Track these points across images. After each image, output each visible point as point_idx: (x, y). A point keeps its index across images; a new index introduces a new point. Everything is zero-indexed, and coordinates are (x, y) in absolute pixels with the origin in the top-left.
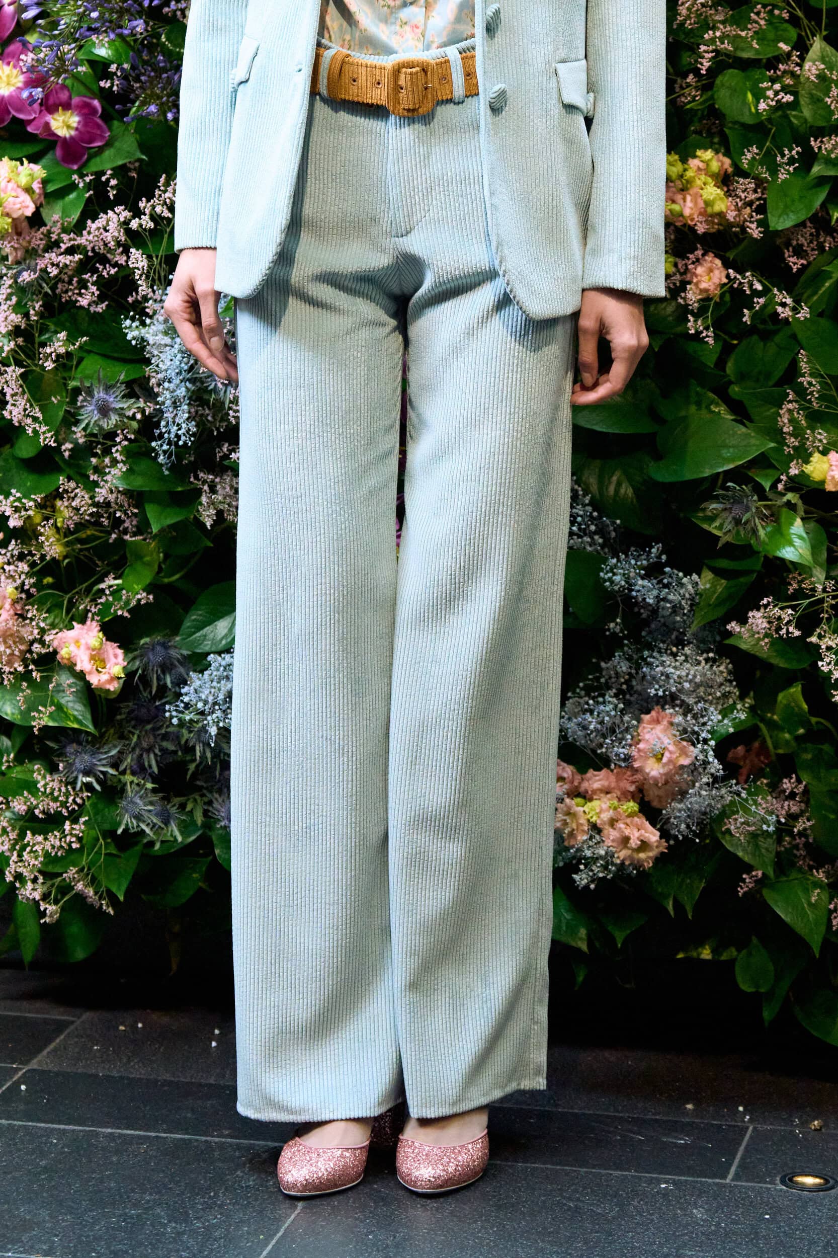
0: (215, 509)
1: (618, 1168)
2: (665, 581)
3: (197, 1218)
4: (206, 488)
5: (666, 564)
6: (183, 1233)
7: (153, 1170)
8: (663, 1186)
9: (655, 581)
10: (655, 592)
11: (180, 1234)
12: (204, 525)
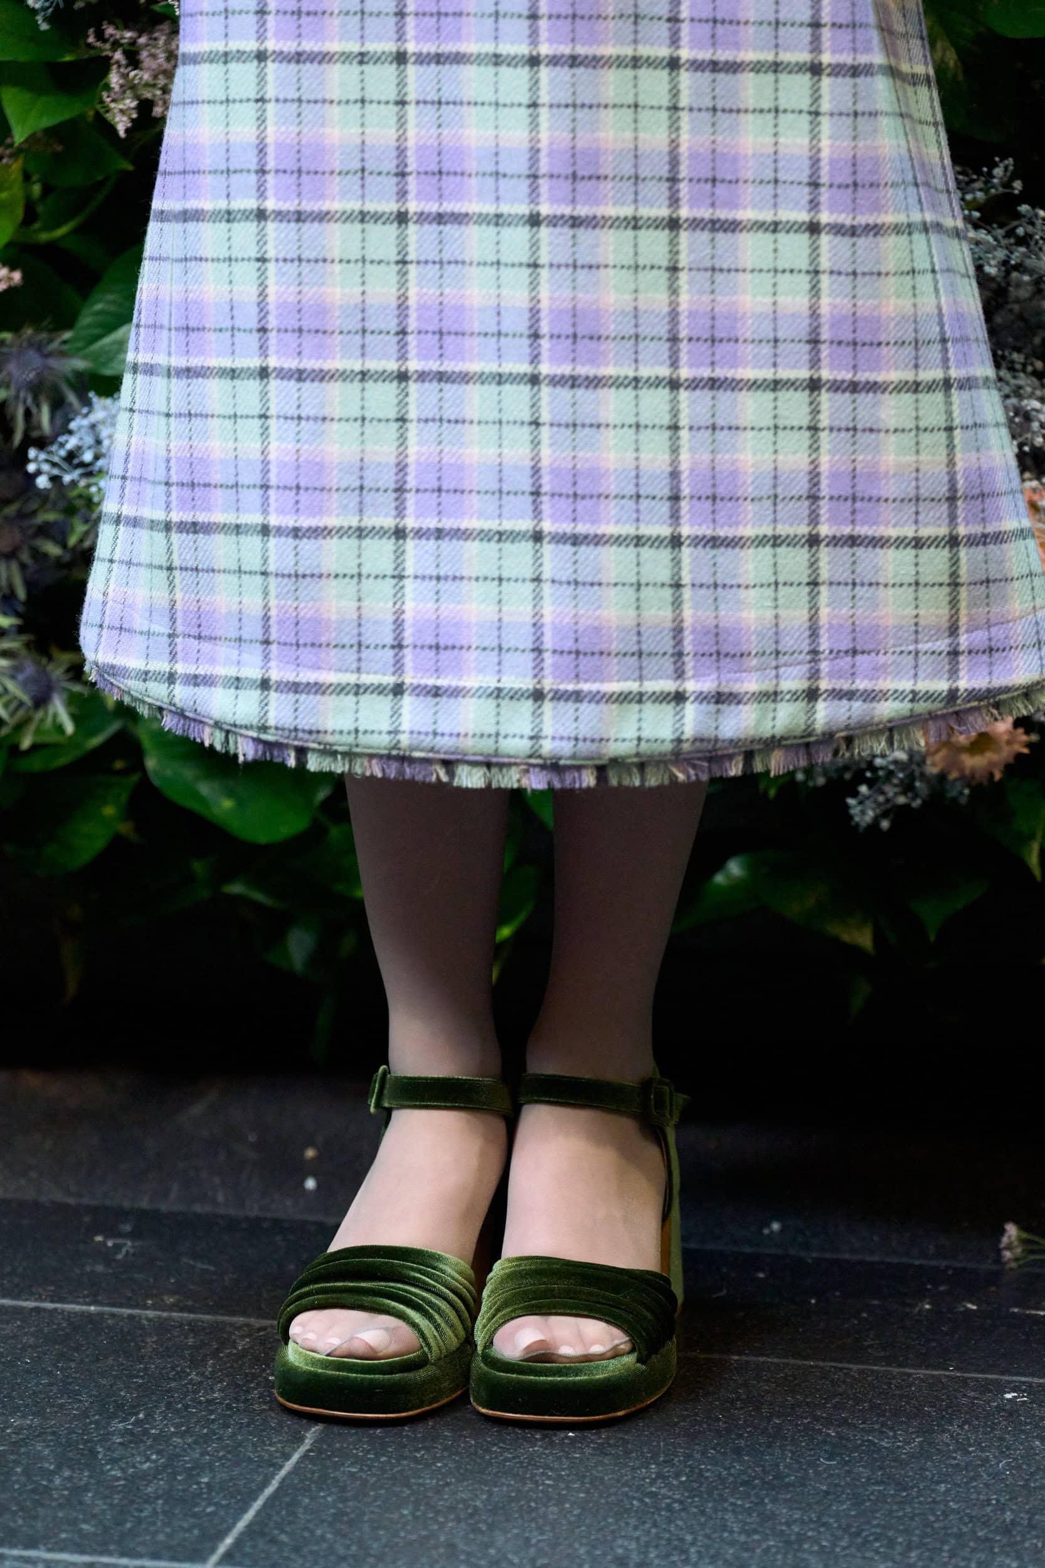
0: (137, 97)
1: (924, 1361)
2: (1020, 231)
3: (113, 1461)
4: (118, 56)
5: (1023, 198)
6: (86, 1489)
7: (28, 1372)
8: (1009, 1396)
9: (1000, 232)
10: (1001, 254)
11: (78, 1491)
12: (113, 129)
